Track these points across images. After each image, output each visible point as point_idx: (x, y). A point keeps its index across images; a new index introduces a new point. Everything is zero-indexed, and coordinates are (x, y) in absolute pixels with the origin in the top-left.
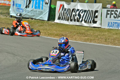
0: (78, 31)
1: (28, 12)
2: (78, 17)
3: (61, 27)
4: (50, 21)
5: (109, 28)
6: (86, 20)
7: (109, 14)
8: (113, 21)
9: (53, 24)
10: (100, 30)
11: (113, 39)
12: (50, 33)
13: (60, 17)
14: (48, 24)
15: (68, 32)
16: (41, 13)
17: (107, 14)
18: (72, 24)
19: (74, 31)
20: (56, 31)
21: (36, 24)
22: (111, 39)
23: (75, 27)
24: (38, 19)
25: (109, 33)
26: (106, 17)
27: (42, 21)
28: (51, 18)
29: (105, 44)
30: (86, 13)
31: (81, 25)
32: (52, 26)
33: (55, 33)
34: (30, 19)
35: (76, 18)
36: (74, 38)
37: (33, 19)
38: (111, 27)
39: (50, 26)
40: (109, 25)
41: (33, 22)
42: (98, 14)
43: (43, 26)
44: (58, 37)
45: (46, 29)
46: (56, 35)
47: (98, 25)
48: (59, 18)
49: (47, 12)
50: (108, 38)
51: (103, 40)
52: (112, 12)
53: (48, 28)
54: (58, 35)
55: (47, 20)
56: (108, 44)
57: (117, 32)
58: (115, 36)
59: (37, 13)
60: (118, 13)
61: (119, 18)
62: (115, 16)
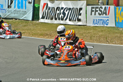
1: (11, 12)
2: (63, 16)
3: (46, 27)
4: (34, 20)
5: (94, 25)
6: (71, 18)
7: (93, 11)
8: (98, 19)
9: (38, 24)
10: (85, 28)
11: (98, 37)
12: (34, 33)
13: (44, 16)
14: (32, 23)
15: (52, 32)
16: (25, 13)
17: (92, 11)
18: (57, 23)
20: (41, 31)
21: (20, 25)
22: (96, 37)
24: (22, 19)
25: (94, 30)
26: (91, 14)
27: (26, 21)
28: (36, 18)
29: (90, 42)
31: (65, 23)
33: (40, 33)
37: (16, 19)
38: (96, 24)
39: (34, 26)
40: (94, 22)
41: (16, 23)
43: (27, 26)
44: (42, 36)
45: (30, 29)
46: (40, 35)
47: (83, 23)
50: (93, 36)
51: (88, 38)
52: (97, 9)
53: (32, 28)
54: (43, 35)
55: (31, 20)
56: (93, 41)
57: (102, 29)
58: (100, 33)
59: (21, 13)
60: (103, 10)
61: (104, 15)
62: (100, 13)
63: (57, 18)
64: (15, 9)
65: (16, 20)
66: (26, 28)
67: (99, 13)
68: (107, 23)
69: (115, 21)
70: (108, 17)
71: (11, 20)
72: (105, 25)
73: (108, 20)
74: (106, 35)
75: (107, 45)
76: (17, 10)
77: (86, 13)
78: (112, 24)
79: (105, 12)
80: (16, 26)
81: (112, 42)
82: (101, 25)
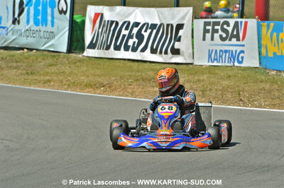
0: (138, 74)
1: (19, 33)
3: (99, 67)
4: (72, 53)
6: (155, 47)
8: (219, 48)
9: (80, 61)
10: (190, 69)
11: (220, 90)
12: (72, 81)
13: (94, 41)
14: (68, 59)
15: (113, 78)
16: (52, 35)
19: (129, 73)
20: (88, 77)
21: (40, 62)
22: (216, 90)
24: (45, 50)
25: (210, 75)
26: (204, 39)
27: (54, 54)
28: (76, 47)
30: (155, 31)
32: (78, 64)
33: (85, 81)
34: (26, 50)
36: (129, 90)
37: (31, 50)
38: (215, 62)
39: (73, 66)
40: (210, 56)
41: (31, 58)
43: (56, 65)
44: (91, 89)
45: (63, 72)
46: (86, 86)
47: (185, 59)
49: (64, 33)
50: (209, 87)
52: (216, 27)
53: (68, 70)
54: (92, 86)
55: (65, 51)
57: (230, 73)
58: (225, 83)
59: (42, 35)
60: (230, 29)
62: (224, 35)
64: (27, 27)
65: (31, 53)
66: (53, 69)
67: (221, 36)
68: (240, 60)
69: (260, 54)
70: (243, 46)
71: (19, 52)
72: (236, 64)
73: (242, 52)
74: (238, 86)
75: (241, 110)
76: (32, 29)
77: (193, 37)
78: (251, 61)
80: (31, 66)
81: (251, 102)
82: (227, 64)
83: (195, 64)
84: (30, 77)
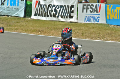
0: (54, 26)
1: (4, 9)
3: (38, 23)
4: (26, 17)
5: (86, 22)
6: (62, 15)
7: (85, 8)
8: (89, 16)
9: (30, 21)
10: (76, 25)
11: (89, 33)
12: (27, 29)
13: (37, 13)
14: (24, 20)
15: (44, 28)
16: (17, 10)
17: (84, 9)
18: (49, 20)
19: (51, 26)
20: (33, 27)
21: (12, 21)
22: (88, 33)
23: (52, 22)
24: (14, 16)
25: (85, 27)
27: (18, 18)
28: (28, 15)
29: (82, 38)
30: (62, 9)
31: (58, 20)
32: (29, 22)
33: (32, 29)
34: (6, 16)
35: (52, 14)
36: (51, 33)
37: (9, 16)
38: (88, 21)
39: (26, 23)
40: (85, 19)
41: (9, 19)
42: (75, 9)
43: (20, 22)
44: (34, 33)
45: (23, 25)
46: (33, 31)
47: (74, 20)
48: (36, 15)
49: (23, 9)
50: (85, 32)
51: (80, 34)
52: (88, 7)
53: (24, 24)
54: (35, 31)
55: (23, 17)
56: (85, 38)
58: (92, 30)
59: (13, 10)
61: (95, 12)
63: (49, 15)
64: (7, 6)
66: (18, 24)
67: (90, 11)
68: (98, 20)
69: (106, 18)
70: (99, 15)
71: (3, 17)
72: (96, 22)
73: (99, 17)
74: (97, 32)
75: (99, 42)
76: (9, 7)
77: (78, 11)
78: (102, 21)
79: (96, 9)
80: (9, 23)
81: (103, 38)
82: (92, 22)
83: (78, 22)
84: (8, 27)
